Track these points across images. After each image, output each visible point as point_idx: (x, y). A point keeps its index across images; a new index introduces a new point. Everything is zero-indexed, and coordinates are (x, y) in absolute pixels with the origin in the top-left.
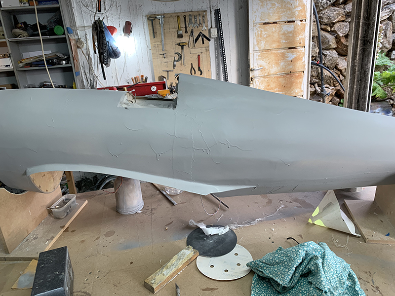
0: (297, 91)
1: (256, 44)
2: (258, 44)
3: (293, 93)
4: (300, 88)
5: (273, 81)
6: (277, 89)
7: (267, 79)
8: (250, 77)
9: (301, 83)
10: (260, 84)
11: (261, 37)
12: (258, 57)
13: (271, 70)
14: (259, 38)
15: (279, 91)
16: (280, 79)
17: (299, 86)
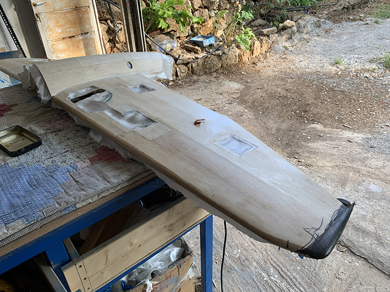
0: (87, 27)
3: (85, 29)
4: (90, 24)
5: (61, 17)
6: (67, 26)
7: (54, 15)
8: (35, 13)
9: (89, 19)
10: (47, 21)
13: (55, 4)
15: (69, 28)
16: (68, 15)
17: (88, 22)
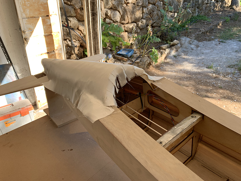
1: (22, 11)
2: (24, 11)
4: (59, 44)
8: (24, 38)
11: (25, 6)
12: (26, 22)
14: (24, 7)
